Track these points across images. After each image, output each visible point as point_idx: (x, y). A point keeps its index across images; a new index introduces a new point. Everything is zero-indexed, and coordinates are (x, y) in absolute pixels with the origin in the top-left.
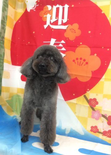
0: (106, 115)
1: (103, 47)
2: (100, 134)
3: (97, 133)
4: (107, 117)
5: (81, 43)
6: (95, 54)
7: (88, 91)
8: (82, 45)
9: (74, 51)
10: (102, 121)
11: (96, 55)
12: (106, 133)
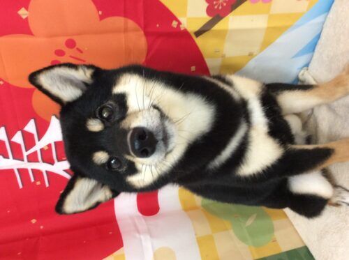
7: (180, 23)
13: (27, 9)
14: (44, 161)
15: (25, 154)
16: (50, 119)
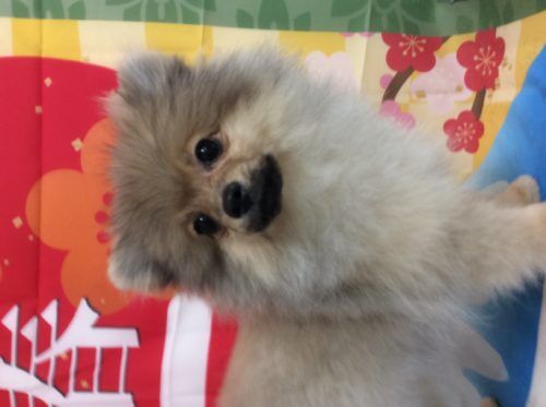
0: (384, 79)
1: (38, 110)
2: (487, 101)
3: (485, 118)
4: (393, 73)
5: (18, 222)
6: (72, 148)
8: (24, 217)
9: (60, 256)
10: (414, 97)
11: (77, 144)
12: (478, 74)
13: (82, 140)
16: (78, 303)
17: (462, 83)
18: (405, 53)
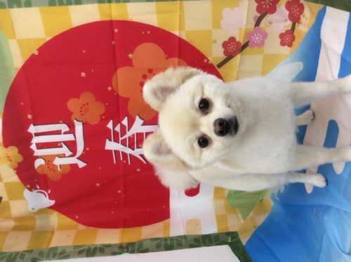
0: (255, 18)
4: (259, 15)
6: (129, 58)
7: (208, 60)
8: (112, 87)
10: (268, 24)
12: (293, 15)
13: (132, 54)
14: (129, 147)
15: (121, 139)
16: (136, 117)
17: (287, 18)
18: (264, 6)
